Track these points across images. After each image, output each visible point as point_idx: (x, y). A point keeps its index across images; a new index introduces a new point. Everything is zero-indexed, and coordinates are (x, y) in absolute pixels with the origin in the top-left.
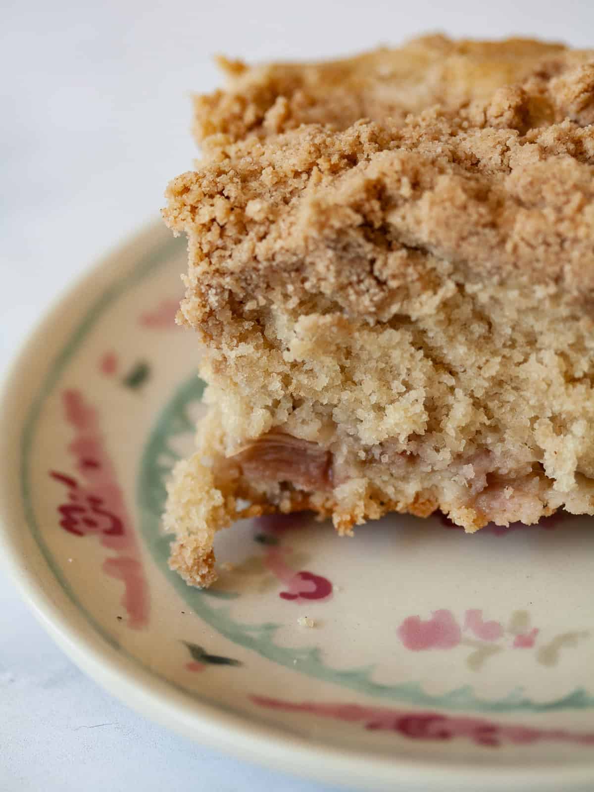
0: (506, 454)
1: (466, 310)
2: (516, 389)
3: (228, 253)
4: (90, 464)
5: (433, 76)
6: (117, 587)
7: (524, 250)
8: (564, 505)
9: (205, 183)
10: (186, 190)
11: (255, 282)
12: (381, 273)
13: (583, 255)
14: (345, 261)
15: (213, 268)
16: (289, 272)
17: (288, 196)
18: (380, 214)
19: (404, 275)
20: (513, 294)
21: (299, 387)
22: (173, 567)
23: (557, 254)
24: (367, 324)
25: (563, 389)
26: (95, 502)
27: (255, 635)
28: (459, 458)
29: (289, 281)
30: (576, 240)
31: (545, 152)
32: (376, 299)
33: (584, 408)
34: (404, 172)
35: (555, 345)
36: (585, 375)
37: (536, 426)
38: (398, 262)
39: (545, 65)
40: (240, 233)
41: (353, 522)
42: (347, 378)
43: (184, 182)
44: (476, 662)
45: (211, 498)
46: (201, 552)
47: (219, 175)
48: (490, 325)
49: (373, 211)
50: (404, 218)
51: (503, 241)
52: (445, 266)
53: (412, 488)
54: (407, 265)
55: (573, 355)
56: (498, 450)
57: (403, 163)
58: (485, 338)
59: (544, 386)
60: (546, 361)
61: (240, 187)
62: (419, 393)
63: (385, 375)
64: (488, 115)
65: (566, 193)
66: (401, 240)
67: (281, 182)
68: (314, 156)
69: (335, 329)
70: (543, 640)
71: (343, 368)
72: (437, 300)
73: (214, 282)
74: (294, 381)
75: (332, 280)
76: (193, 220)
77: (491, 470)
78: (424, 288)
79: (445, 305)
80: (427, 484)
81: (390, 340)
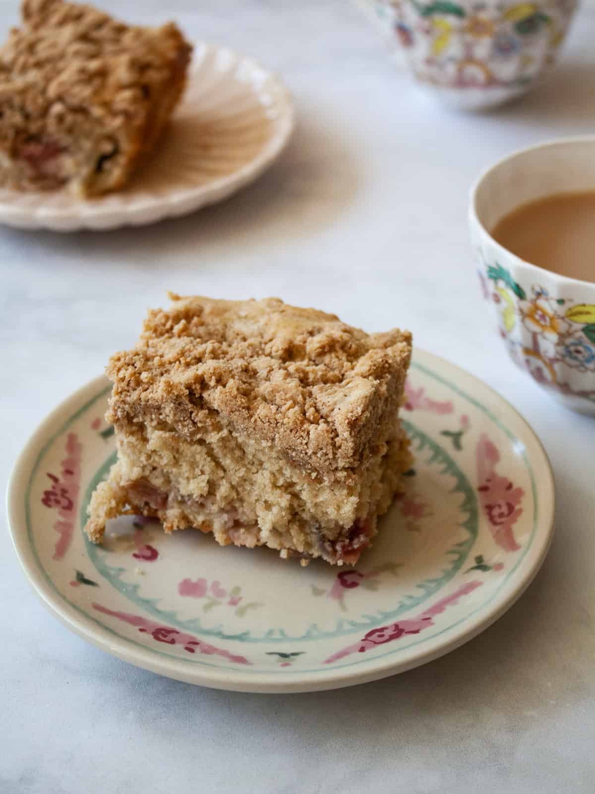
0: (244, 513)
1: (233, 443)
2: (252, 484)
3: (129, 394)
4: (69, 472)
5: (262, 321)
6: (56, 536)
7: (259, 423)
8: (267, 543)
9: (127, 358)
10: (119, 359)
11: (139, 410)
12: (195, 418)
13: (285, 431)
14: (178, 410)
15: (121, 399)
16: (154, 409)
17: (163, 372)
18: (199, 391)
19: (205, 422)
20: (252, 442)
21: (154, 461)
22: (85, 530)
23: (274, 428)
24: (187, 440)
25: (270, 490)
26: (64, 491)
27: (112, 572)
28: (222, 510)
29: (153, 413)
30: (282, 424)
31: (288, 375)
32: (190, 430)
33: (278, 501)
34: (214, 374)
35: (270, 469)
36: (282, 486)
37: (257, 504)
38: (203, 415)
39: (314, 327)
40: (137, 386)
41: (172, 527)
42: (176, 462)
43: (119, 356)
44: (207, 608)
45: (110, 503)
46: (98, 527)
47: (135, 355)
48: (244, 452)
49: (196, 389)
50: (209, 395)
51: (251, 416)
52: (224, 422)
53: (200, 519)
54: (207, 418)
55: (277, 474)
56: (240, 510)
57: (215, 369)
58: (241, 458)
59: (263, 486)
60: (265, 475)
61: (142, 363)
62: (206, 477)
63: (193, 465)
64: (272, 350)
65: (286, 400)
66: (208, 405)
67: (162, 365)
68: (180, 356)
69: (170, 440)
70: (242, 604)
71: (174, 457)
72: (218, 436)
73: (121, 406)
74: (152, 459)
75: (171, 417)
76: (117, 375)
77: (237, 518)
78: (214, 430)
79: (223, 439)
80: (208, 518)
81: (196, 450)
